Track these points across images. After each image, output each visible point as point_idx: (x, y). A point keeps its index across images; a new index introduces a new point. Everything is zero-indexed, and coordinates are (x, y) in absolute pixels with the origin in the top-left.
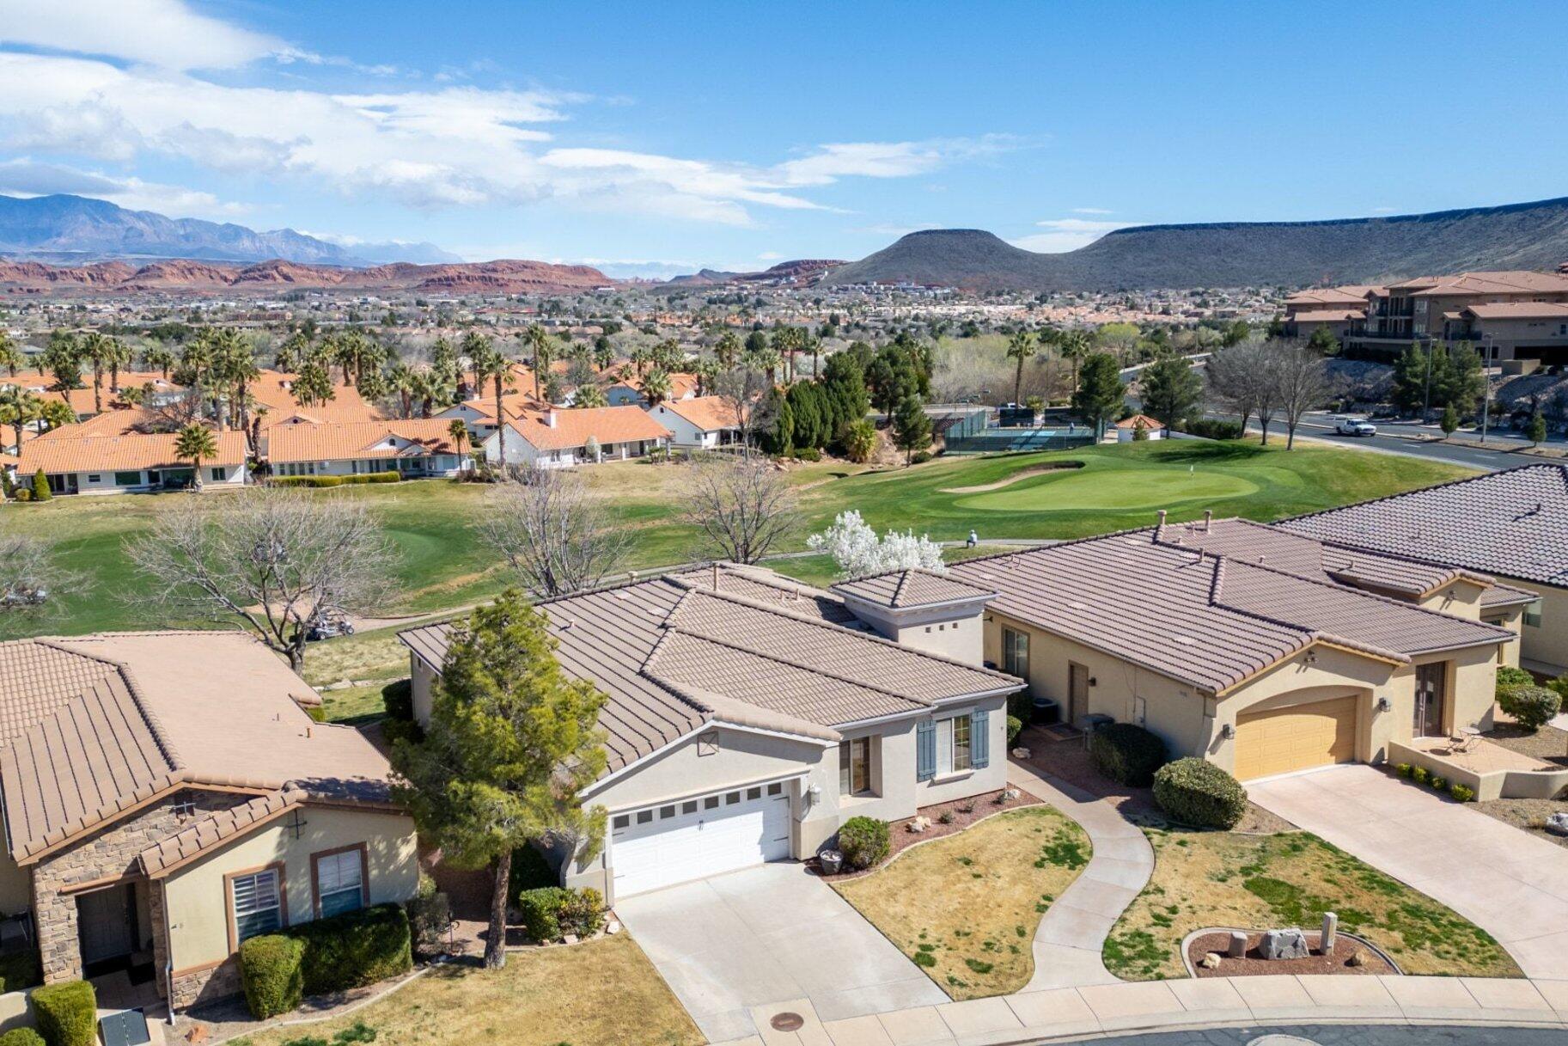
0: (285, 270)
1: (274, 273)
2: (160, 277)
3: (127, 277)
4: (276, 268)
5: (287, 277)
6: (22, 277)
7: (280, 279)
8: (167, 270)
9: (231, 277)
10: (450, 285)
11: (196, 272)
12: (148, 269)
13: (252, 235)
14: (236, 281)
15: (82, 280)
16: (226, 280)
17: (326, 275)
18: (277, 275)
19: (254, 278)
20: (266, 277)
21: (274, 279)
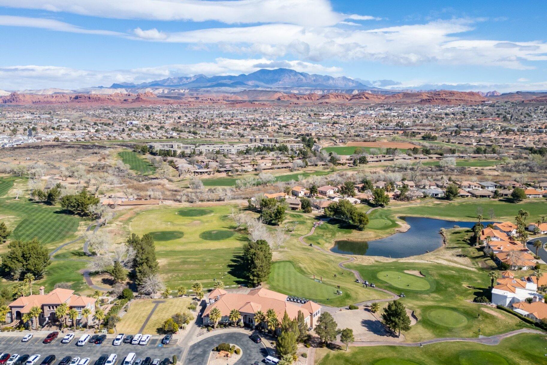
0: (366, 95)
1: (363, 96)
2: (329, 98)
3: (318, 98)
4: (364, 95)
5: (367, 98)
6: (290, 98)
7: (365, 99)
8: (331, 96)
9: (349, 98)
10: (430, 102)
11: (339, 97)
12: (325, 96)
13: (333, 79)
14: (351, 99)
15: (306, 99)
16: (347, 99)
17: (379, 97)
18: (364, 97)
19: (357, 98)
20: (360, 98)
21: (363, 98)
